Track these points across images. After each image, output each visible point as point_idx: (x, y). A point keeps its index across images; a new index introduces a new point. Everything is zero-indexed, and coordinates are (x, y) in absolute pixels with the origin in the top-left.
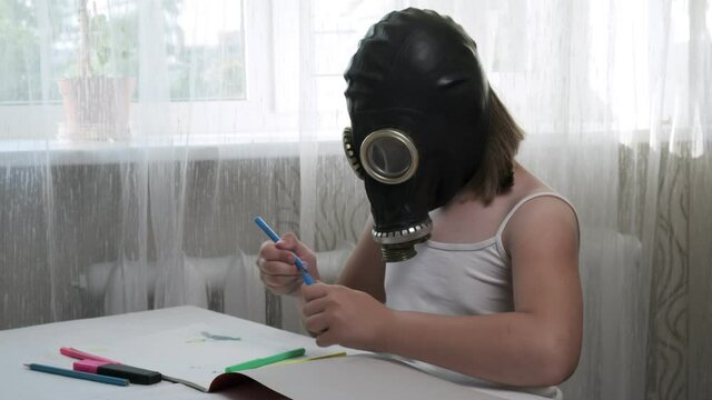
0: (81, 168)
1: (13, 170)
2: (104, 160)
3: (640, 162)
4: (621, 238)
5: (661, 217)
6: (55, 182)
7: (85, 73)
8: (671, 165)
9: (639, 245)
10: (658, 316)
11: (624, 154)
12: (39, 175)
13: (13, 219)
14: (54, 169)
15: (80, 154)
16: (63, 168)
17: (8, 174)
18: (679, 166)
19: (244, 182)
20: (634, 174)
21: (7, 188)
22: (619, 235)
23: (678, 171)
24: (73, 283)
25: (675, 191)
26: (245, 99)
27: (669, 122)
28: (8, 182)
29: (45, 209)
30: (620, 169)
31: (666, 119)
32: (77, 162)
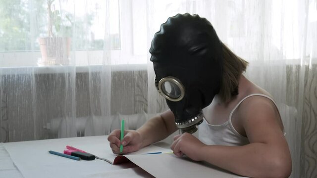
0: (48, 75)
1: (18, 75)
2: (58, 72)
3: (296, 73)
4: (288, 108)
5: (306, 99)
6: (36, 81)
7: (50, 35)
8: (310, 74)
9: (296, 111)
10: (306, 142)
11: (289, 69)
12: (30, 77)
13: (18, 96)
14: (36, 76)
15: (47, 69)
16: (40, 75)
17: (16, 77)
18: (314, 75)
19: (124, 81)
20: (293, 78)
21: (15, 83)
22: (287, 106)
23: (313, 77)
24: (44, 127)
25: (312, 86)
26: (121, 49)
27: (309, 56)
28: (15, 80)
29: (32, 92)
30: (287, 76)
31: (307, 55)
32: (46, 72)
